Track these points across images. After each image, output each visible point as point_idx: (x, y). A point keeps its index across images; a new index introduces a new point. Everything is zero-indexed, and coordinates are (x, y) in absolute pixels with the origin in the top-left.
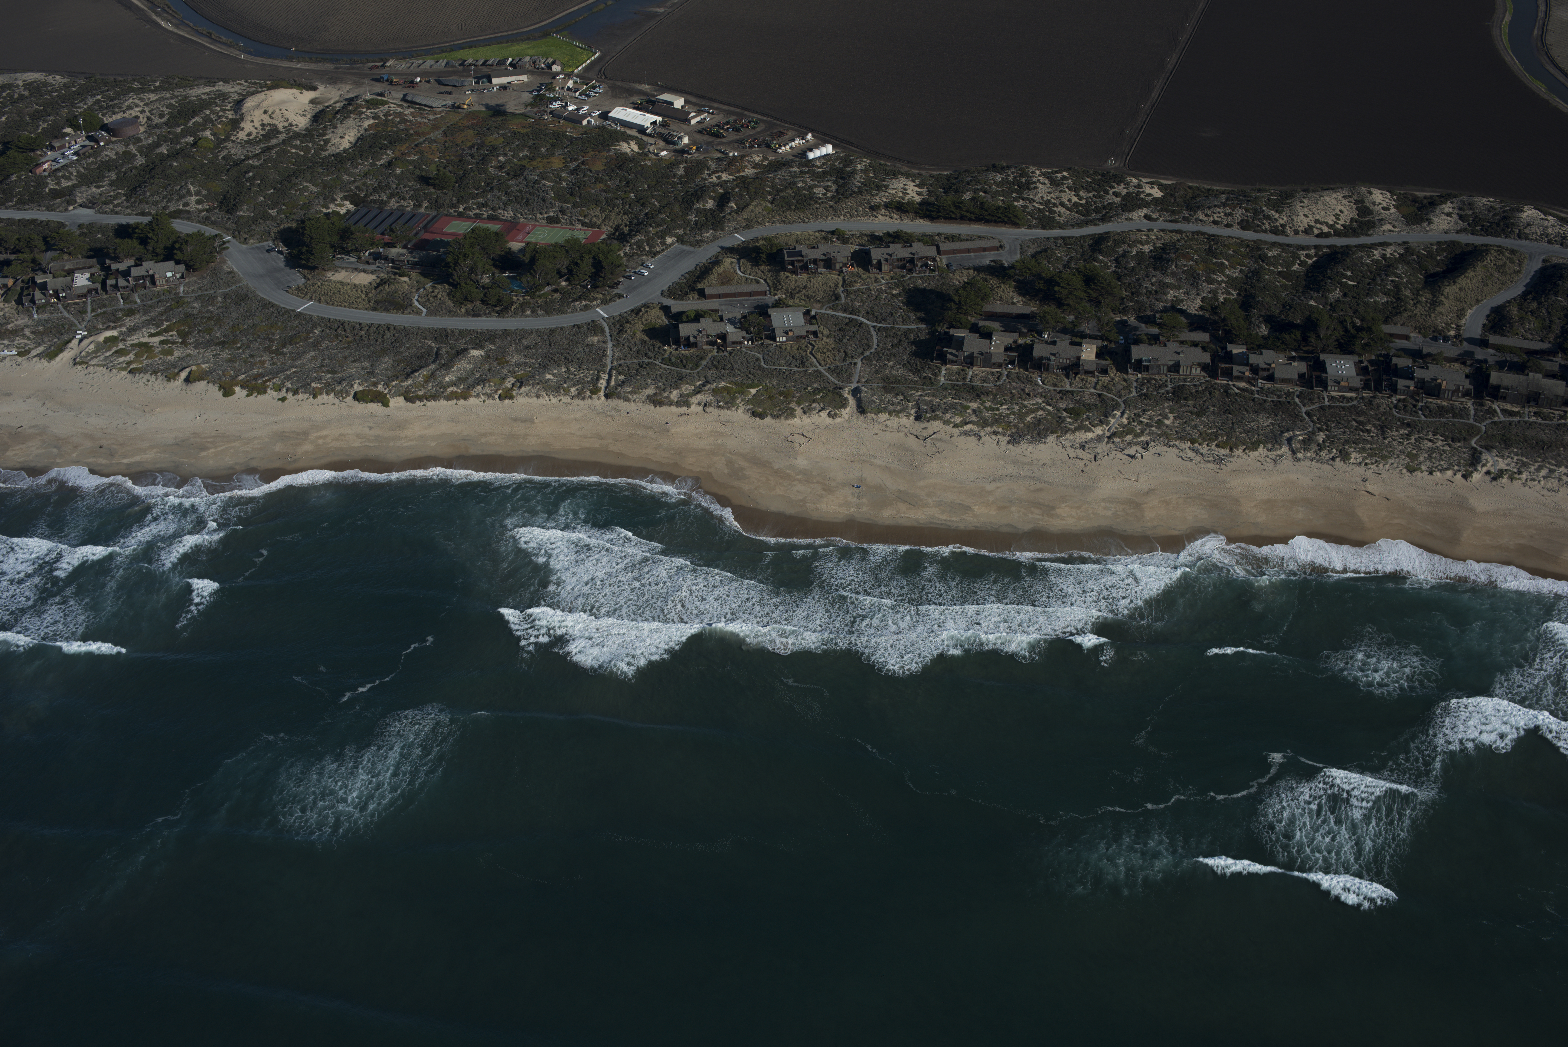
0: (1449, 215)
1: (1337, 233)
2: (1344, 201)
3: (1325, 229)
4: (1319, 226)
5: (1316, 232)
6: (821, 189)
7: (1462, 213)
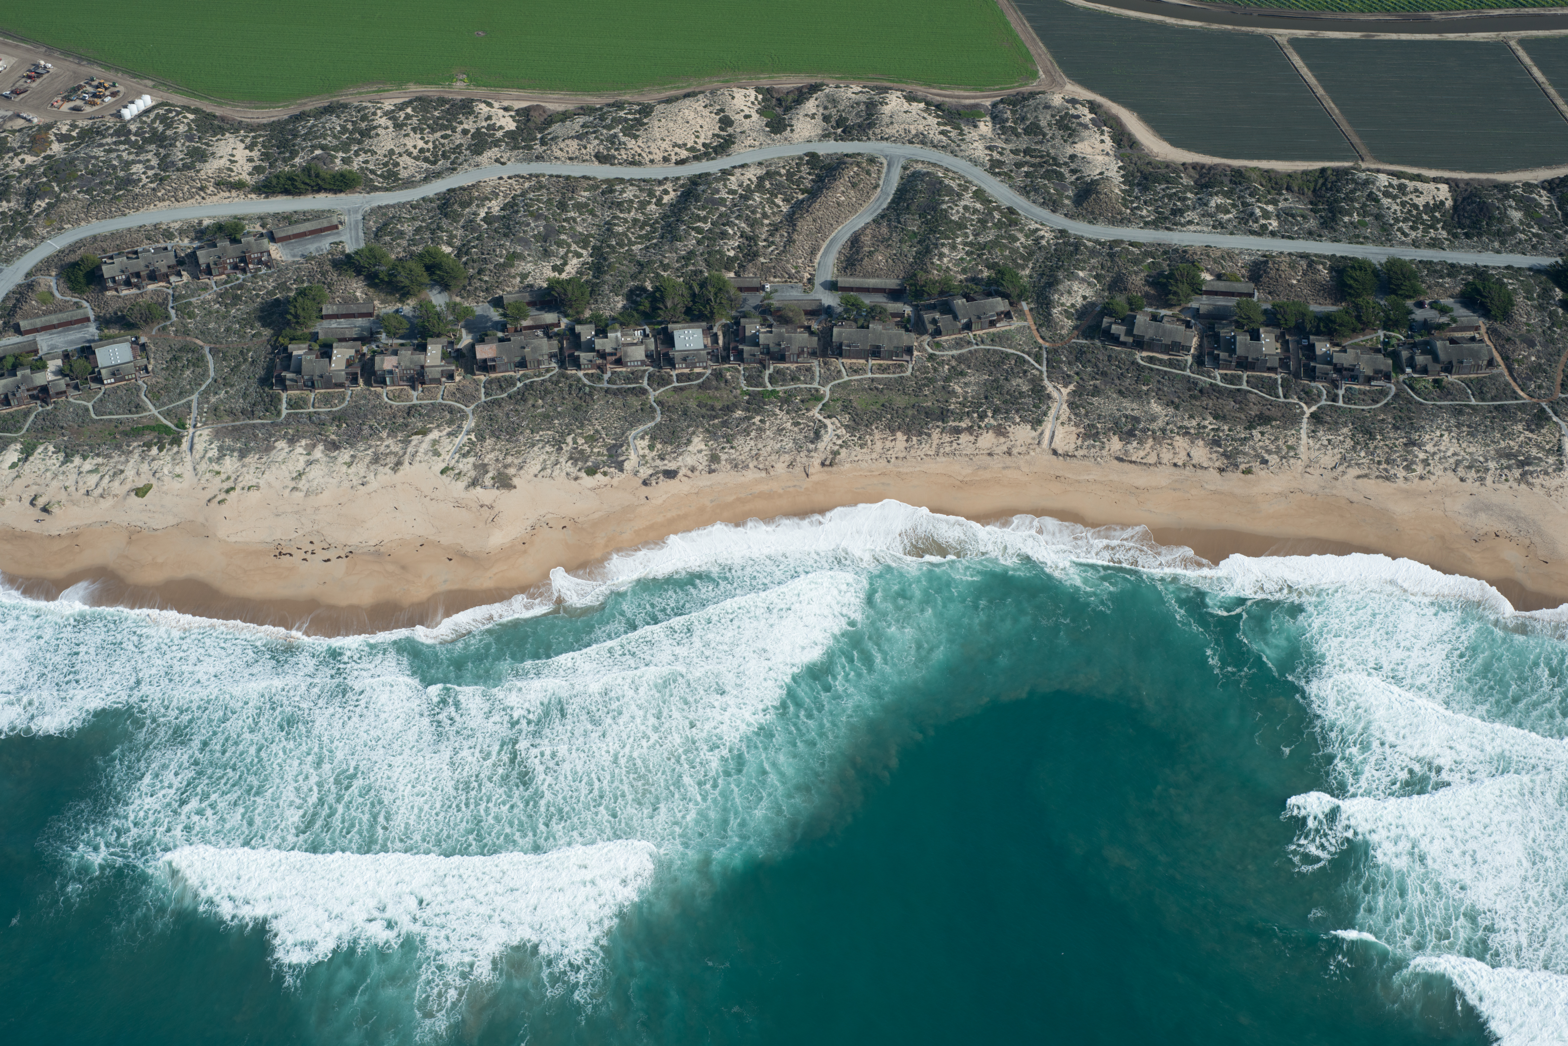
0: (813, 117)
1: (697, 158)
2: (706, 112)
3: (684, 154)
4: (677, 149)
5: (674, 158)
6: (140, 166)
7: (826, 112)
